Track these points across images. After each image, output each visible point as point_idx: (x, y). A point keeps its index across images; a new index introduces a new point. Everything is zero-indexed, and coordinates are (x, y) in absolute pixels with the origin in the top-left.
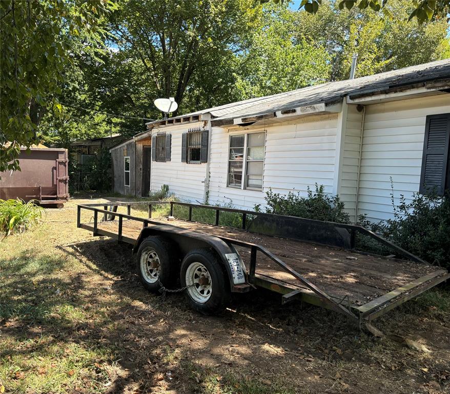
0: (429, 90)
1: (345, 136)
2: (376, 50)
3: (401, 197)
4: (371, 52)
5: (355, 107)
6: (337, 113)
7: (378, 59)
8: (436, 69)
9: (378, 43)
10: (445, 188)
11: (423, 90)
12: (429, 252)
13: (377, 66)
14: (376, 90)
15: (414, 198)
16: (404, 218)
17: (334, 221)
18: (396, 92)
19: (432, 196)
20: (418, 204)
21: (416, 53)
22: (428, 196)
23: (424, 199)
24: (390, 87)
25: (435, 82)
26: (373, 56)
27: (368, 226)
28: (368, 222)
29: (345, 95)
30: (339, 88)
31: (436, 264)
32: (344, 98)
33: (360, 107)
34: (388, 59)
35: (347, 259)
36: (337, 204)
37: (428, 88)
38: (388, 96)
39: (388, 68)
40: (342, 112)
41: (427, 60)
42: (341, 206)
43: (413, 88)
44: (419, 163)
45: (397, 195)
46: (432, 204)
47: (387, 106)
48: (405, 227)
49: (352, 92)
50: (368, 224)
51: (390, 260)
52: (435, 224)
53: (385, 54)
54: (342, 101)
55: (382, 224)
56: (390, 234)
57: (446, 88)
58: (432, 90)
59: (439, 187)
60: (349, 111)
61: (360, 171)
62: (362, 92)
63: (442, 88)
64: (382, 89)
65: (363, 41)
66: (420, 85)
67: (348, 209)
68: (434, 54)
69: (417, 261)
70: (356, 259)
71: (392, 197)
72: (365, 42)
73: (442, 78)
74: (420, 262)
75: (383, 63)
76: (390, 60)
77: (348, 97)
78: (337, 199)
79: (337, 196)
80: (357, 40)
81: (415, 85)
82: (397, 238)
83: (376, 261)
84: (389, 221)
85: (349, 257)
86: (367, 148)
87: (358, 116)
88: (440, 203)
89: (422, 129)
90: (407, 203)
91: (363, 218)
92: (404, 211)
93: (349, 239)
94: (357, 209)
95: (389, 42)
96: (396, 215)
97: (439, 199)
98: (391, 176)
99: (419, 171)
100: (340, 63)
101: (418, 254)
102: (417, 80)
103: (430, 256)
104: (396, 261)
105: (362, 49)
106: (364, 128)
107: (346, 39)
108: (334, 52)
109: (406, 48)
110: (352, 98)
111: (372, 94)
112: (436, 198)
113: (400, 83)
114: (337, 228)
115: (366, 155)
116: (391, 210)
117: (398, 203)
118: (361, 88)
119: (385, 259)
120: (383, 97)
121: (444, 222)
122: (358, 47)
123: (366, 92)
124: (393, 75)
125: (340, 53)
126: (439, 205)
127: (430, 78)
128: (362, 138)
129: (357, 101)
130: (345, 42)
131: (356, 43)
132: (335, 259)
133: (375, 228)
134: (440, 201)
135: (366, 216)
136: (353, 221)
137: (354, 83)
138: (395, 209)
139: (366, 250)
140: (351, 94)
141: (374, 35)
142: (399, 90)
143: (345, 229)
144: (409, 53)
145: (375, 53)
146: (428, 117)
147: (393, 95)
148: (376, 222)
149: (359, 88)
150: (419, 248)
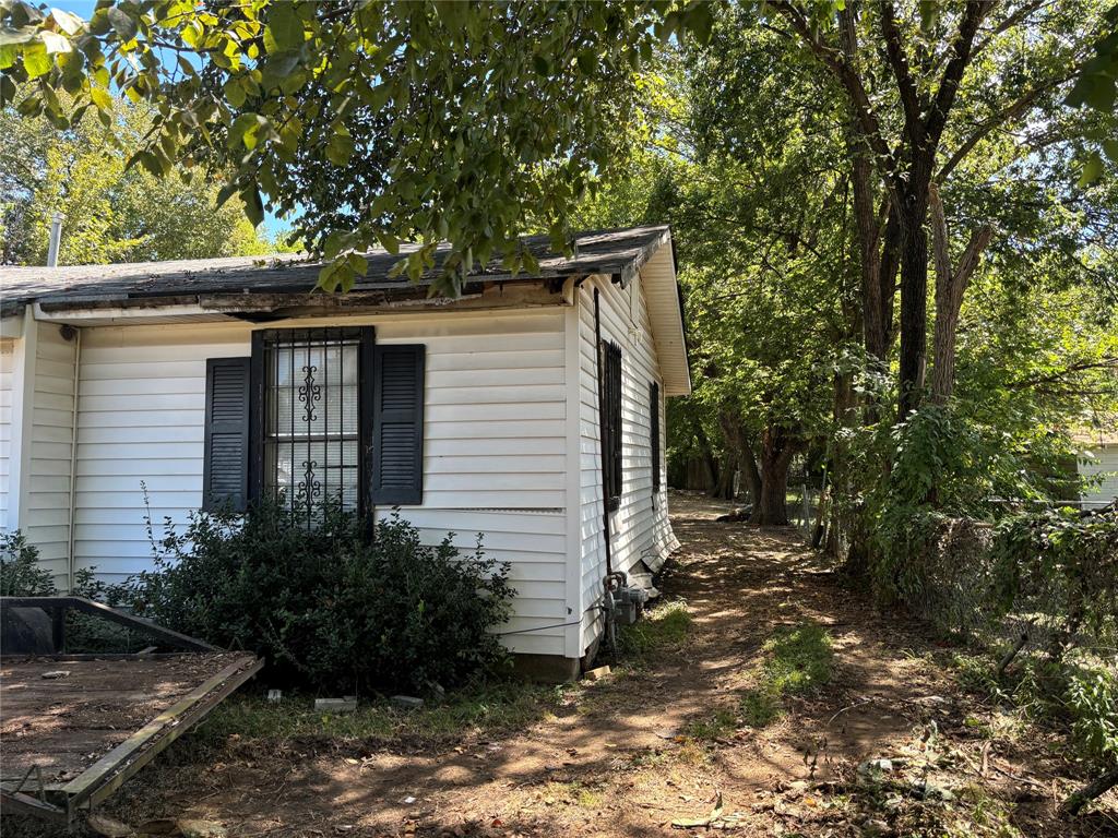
0: (206, 312)
1: (33, 391)
2: (109, 213)
3: (166, 521)
4: (98, 217)
5: (56, 330)
6: (12, 339)
7: (115, 234)
8: (220, 273)
9: (113, 200)
10: (249, 498)
11: (196, 310)
12: (223, 626)
13: (113, 246)
14: (101, 298)
15: (192, 522)
16: (175, 564)
17: (11, 593)
18: (143, 307)
19: (226, 515)
20: (201, 534)
21: (193, 235)
22: (218, 516)
23: (211, 522)
24: (131, 296)
25: (217, 297)
26: (105, 226)
27: (98, 594)
28: (98, 583)
29: (31, 300)
30: (17, 283)
31: (236, 647)
32: (28, 306)
33: (69, 332)
34: (138, 237)
35: (45, 678)
36: (18, 553)
37: (205, 307)
38: (127, 313)
39: (138, 255)
40: (24, 339)
41: (215, 253)
42: (30, 555)
43: (177, 303)
44: (200, 451)
45: (158, 518)
46: (226, 531)
47: (128, 333)
48: (177, 583)
49: (45, 296)
50: (99, 589)
51: (145, 659)
52: (232, 567)
53: (131, 227)
54: (22, 313)
55: (131, 584)
56: (147, 602)
57: (237, 310)
58: (212, 311)
59: (238, 495)
60: (42, 337)
61: (76, 470)
62: (70, 299)
63: (229, 311)
64: (114, 297)
65: (79, 190)
66: (188, 300)
67: (50, 562)
68: (227, 244)
69: (199, 650)
70: (68, 673)
71: (148, 523)
72: (83, 193)
73: (229, 291)
74: (207, 650)
75: (127, 243)
76: (141, 240)
77: (37, 306)
78: (19, 540)
79: (19, 532)
80: (65, 185)
81: (180, 298)
82: (160, 609)
83: (112, 669)
84: (144, 576)
85: (50, 673)
86: (91, 420)
87: (66, 349)
88: (239, 526)
89: (201, 384)
90: (180, 532)
91: (86, 576)
92: (174, 550)
93: (49, 631)
94: (72, 559)
95: (136, 203)
96: (158, 560)
97: (238, 519)
98: (142, 478)
99: (199, 467)
100: (27, 227)
101: (202, 636)
102: (183, 288)
103: (226, 633)
104: (158, 659)
105: (77, 206)
106: (80, 378)
107: (38, 176)
108: (11, 198)
109: (173, 222)
110: (46, 308)
111: (93, 306)
112: (232, 517)
113: (152, 290)
114: (19, 611)
115: (90, 436)
116: (147, 551)
117: (160, 535)
118: (68, 290)
119: (136, 659)
120: (116, 313)
121: (249, 562)
122: (67, 200)
123: (78, 299)
124: (140, 273)
125: (25, 202)
126: (238, 530)
127: (208, 288)
128: (78, 397)
129: (58, 316)
130: (37, 183)
131: (63, 191)
132: (12, 686)
133: (115, 595)
134: (241, 522)
135: (95, 571)
136: (62, 588)
137: (55, 276)
138: (155, 549)
139: (95, 647)
140: (42, 300)
141: (101, 182)
142: (147, 303)
143: (39, 610)
144: (180, 234)
145: (108, 220)
146: (209, 361)
147: (137, 313)
148: (117, 582)
149: (63, 288)
150: (205, 621)
